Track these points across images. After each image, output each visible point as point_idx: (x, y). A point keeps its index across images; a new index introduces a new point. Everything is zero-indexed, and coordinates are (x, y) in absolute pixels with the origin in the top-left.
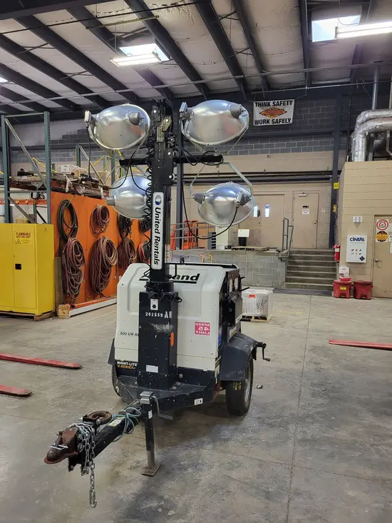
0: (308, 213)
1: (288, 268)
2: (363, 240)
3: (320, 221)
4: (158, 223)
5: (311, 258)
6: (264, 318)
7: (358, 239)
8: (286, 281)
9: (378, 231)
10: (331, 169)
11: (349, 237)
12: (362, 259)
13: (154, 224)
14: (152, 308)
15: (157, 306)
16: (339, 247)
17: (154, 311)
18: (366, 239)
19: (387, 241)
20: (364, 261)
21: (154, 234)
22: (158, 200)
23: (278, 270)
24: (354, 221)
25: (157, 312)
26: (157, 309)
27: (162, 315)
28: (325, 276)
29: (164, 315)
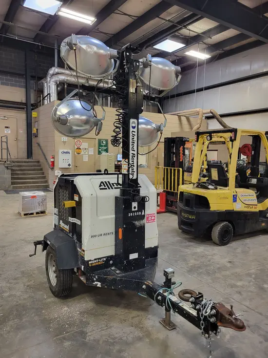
0: (9, 132)
1: (12, 174)
2: (69, 153)
3: (19, 138)
4: (134, 143)
5: (24, 166)
6: (43, 212)
7: (66, 153)
8: (12, 184)
9: (76, 147)
10: (24, 101)
11: (61, 151)
12: (69, 165)
13: (131, 143)
14: (133, 210)
15: (137, 207)
16: (54, 158)
17: (134, 212)
18: (71, 152)
19: (81, 154)
20: (71, 167)
21: (131, 152)
22: (134, 125)
23: (6, 176)
24: (63, 140)
25: (136, 211)
26: (136, 209)
27: (140, 213)
28: (38, 178)
29: (141, 214)
